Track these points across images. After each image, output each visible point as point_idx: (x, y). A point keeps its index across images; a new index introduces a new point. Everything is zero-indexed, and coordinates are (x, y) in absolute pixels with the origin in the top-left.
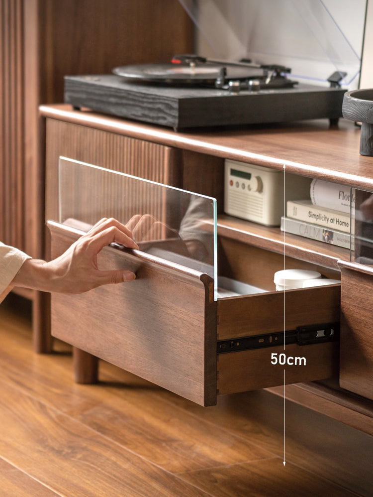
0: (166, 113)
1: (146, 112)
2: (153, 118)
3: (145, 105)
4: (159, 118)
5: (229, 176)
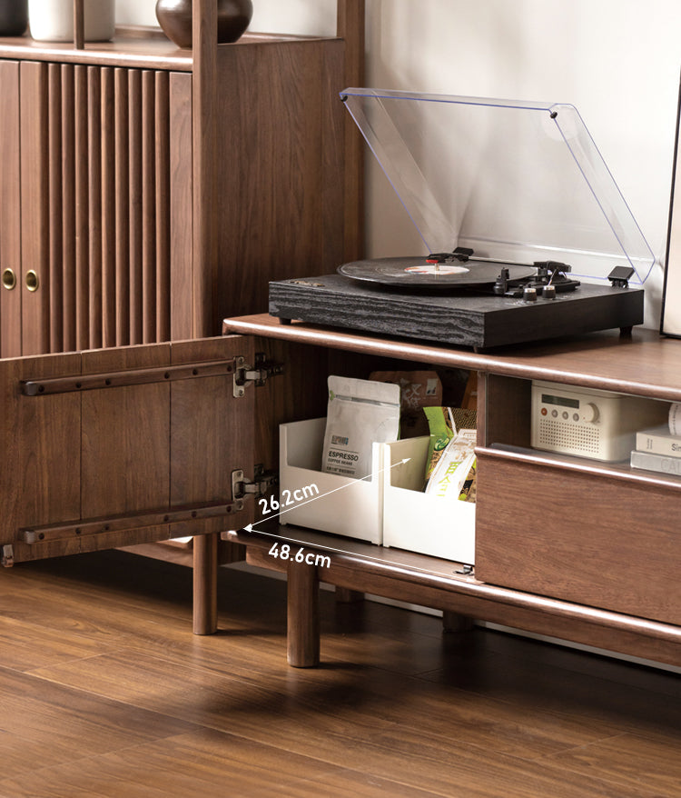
0: (463, 331)
1: (426, 329)
2: (438, 335)
3: (423, 319)
4: (448, 336)
5: (537, 404)
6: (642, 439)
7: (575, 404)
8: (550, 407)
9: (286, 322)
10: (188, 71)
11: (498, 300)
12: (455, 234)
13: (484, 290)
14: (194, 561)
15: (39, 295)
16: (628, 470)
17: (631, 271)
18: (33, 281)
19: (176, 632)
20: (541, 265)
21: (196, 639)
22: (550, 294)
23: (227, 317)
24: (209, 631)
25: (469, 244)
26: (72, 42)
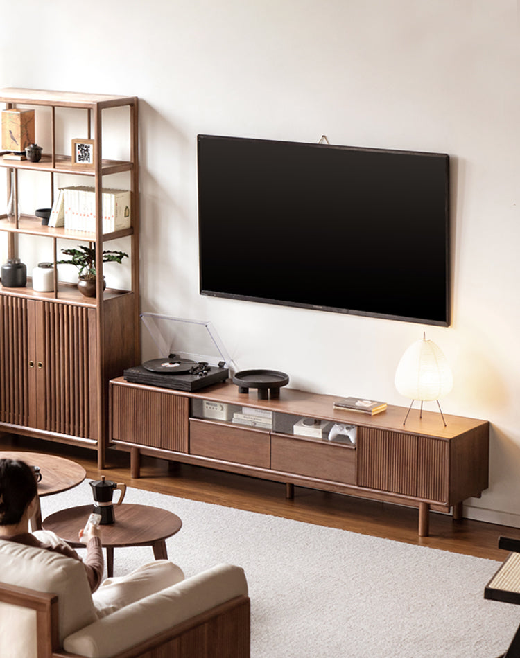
5: (205, 405)
6: (235, 415)
7: (216, 405)
8: (209, 406)
9: (129, 382)
10: (95, 308)
11: (190, 376)
12: (169, 349)
13: (186, 373)
14: (98, 448)
15: (43, 370)
16: (231, 424)
17: (224, 363)
18: (40, 365)
19: (94, 469)
20: (200, 363)
21: (99, 470)
22: (206, 374)
23: (111, 379)
24: (103, 468)
25: (173, 353)
26: (53, 292)
